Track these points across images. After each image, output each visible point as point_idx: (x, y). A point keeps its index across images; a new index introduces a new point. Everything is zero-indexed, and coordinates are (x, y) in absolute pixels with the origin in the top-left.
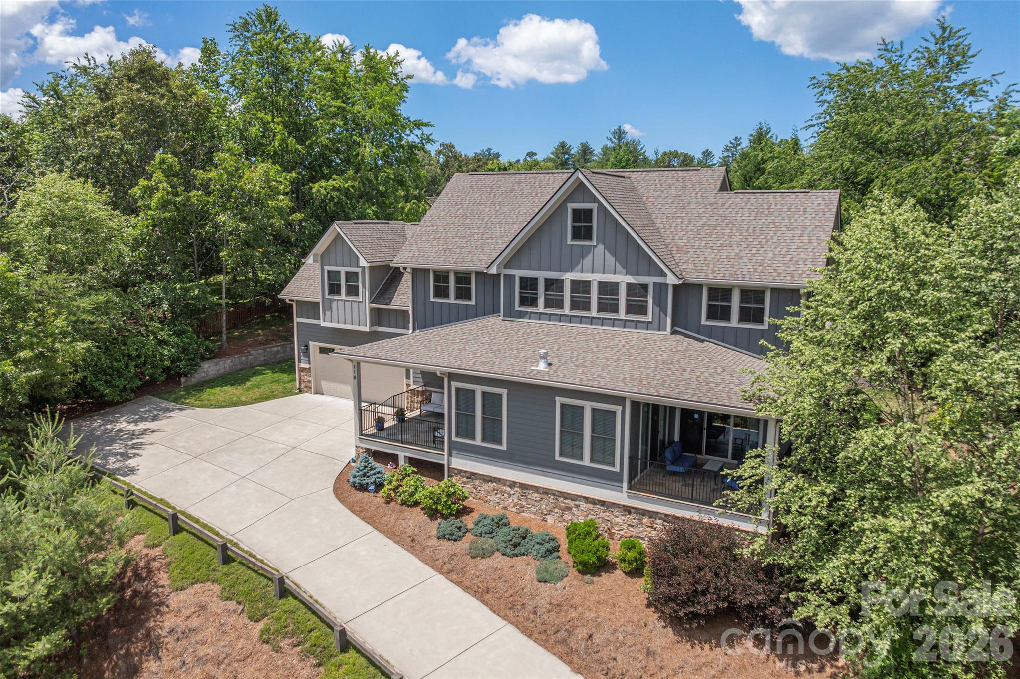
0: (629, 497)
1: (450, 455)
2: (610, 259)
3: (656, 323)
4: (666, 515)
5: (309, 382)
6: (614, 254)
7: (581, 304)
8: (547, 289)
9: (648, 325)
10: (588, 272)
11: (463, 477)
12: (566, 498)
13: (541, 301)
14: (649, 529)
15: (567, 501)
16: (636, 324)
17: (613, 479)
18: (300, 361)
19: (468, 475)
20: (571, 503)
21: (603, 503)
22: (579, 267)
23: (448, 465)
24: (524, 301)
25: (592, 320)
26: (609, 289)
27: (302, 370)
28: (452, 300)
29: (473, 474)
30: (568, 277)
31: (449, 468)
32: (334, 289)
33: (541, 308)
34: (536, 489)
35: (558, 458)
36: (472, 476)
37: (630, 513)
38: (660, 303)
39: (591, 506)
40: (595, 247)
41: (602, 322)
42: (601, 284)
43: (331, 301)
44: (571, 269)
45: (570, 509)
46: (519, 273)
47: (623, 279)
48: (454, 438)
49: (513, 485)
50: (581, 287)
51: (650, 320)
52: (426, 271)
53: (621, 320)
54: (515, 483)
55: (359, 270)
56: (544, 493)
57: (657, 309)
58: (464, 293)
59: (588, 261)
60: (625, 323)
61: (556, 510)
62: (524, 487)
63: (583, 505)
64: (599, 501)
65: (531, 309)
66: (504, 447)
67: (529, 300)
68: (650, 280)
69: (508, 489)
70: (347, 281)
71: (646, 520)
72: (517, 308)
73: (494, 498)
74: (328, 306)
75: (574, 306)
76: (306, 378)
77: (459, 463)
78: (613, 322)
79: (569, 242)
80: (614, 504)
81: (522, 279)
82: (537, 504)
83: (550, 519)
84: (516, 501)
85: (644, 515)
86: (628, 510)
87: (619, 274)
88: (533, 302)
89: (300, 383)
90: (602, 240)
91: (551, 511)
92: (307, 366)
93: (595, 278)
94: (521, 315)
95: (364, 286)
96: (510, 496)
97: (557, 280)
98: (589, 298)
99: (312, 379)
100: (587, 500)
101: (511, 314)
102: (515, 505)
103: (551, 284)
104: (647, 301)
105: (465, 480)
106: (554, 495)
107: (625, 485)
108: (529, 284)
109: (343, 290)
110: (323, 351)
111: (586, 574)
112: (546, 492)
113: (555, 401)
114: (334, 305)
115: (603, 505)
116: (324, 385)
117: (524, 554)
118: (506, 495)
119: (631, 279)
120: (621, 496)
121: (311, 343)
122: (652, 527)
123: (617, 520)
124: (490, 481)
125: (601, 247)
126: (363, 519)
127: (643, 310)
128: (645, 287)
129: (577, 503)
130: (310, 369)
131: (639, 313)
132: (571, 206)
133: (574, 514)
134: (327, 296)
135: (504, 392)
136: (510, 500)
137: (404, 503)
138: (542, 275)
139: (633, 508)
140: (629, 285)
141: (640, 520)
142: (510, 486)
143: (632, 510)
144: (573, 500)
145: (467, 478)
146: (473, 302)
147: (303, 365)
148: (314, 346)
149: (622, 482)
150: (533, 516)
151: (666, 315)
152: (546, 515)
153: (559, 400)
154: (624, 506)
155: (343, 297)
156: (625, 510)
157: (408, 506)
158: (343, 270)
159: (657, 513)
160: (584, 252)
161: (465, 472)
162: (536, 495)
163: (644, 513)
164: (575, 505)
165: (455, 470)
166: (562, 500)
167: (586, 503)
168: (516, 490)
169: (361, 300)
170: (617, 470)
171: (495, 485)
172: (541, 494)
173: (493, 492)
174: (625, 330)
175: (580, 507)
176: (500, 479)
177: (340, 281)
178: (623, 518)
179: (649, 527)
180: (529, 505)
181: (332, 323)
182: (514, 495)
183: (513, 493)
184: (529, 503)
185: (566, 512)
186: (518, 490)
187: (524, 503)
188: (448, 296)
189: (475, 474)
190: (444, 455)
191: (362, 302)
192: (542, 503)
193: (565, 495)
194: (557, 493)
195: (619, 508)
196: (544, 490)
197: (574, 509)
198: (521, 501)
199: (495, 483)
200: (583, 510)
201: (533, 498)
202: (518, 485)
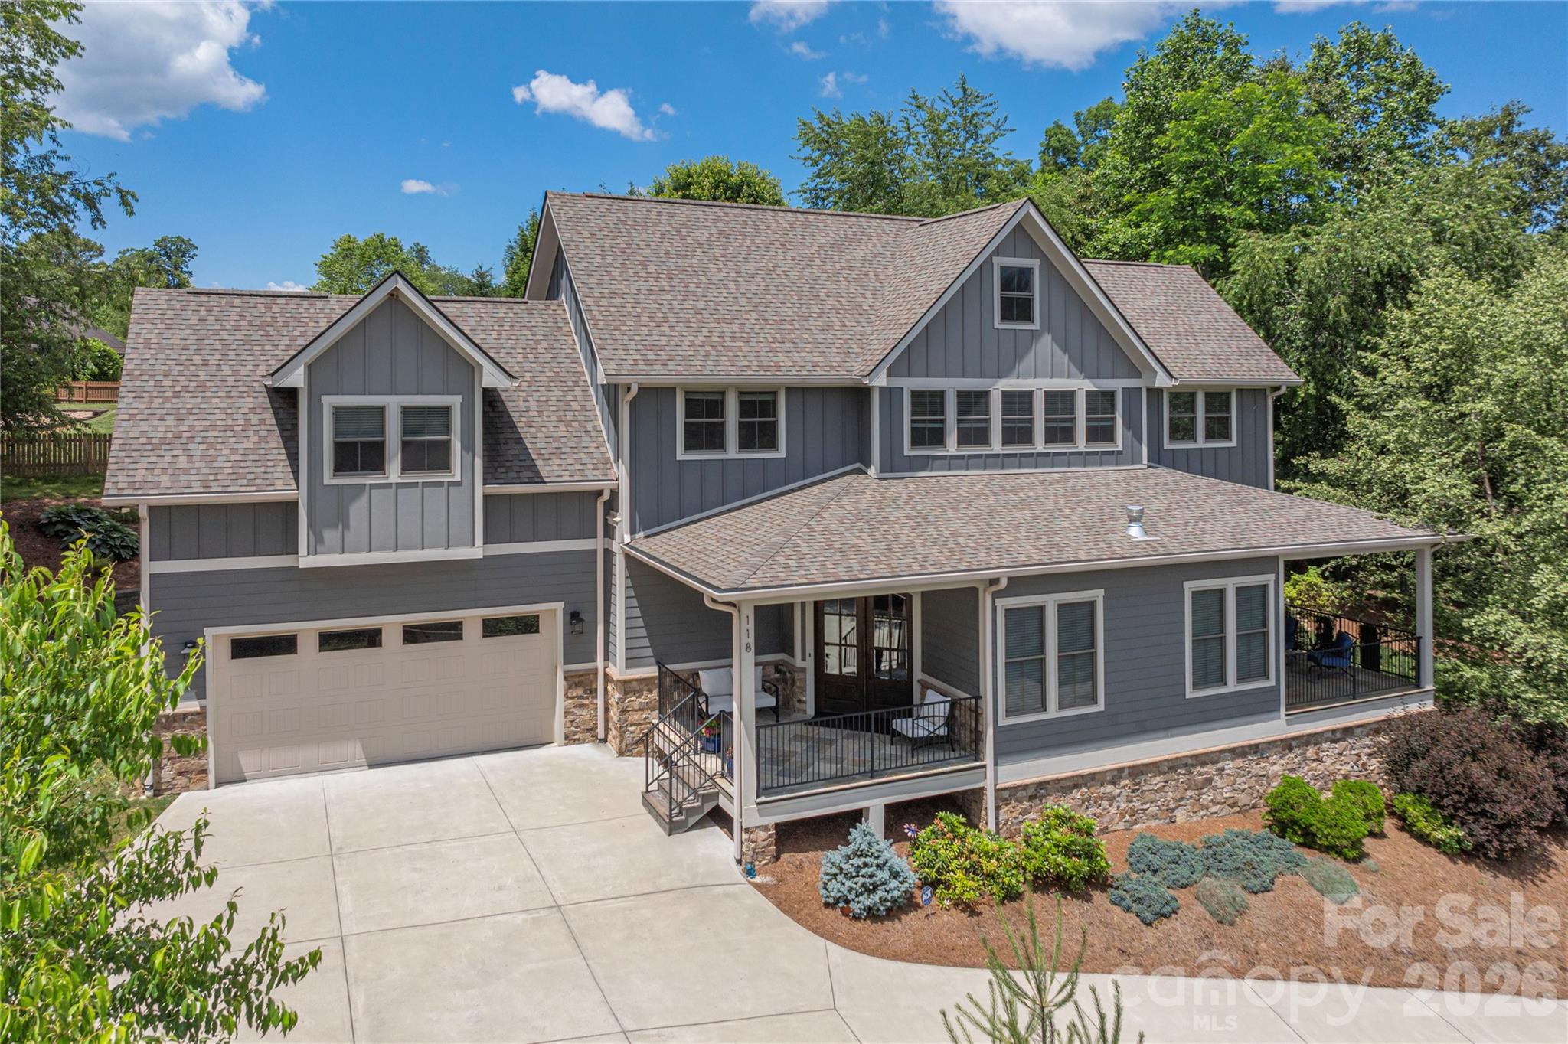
0: (1289, 724)
1: (996, 762)
2: (1061, 358)
3: (1128, 451)
4: (1334, 731)
6: (1065, 346)
7: (1018, 434)
8: (961, 410)
9: (1116, 457)
10: (1027, 376)
11: (1019, 801)
12: (1204, 764)
13: (952, 434)
14: (1315, 764)
15: (1205, 769)
16: (1101, 458)
17: (1265, 703)
19: (1031, 791)
20: (1210, 769)
21: (1255, 749)
22: (1018, 367)
23: (995, 784)
24: (920, 438)
25: (1037, 460)
26: (1060, 401)
28: (732, 451)
29: (1041, 785)
30: (999, 387)
32: (359, 456)
33: (953, 448)
34: (1155, 767)
35: (1191, 692)
36: (1040, 791)
37: (1290, 749)
38: (1133, 421)
39: (1239, 762)
40: (1038, 333)
41: (1052, 460)
42: (1050, 395)
43: (345, 491)
44: (1001, 372)
45: (1209, 782)
46: (910, 384)
47: (1081, 385)
48: (1002, 721)
49: (1116, 776)
50: (1019, 402)
51: (1120, 448)
52: (671, 391)
53: (1080, 453)
54: (1121, 770)
55: (455, 401)
56: (1170, 769)
57: (1129, 430)
58: (758, 434)
59: (1028, 359)
60: (1085, 459)
61: (1189, 793)
62: (1136, 772)
63: (1229, 765)
64: (1250, 747)
65: (938, 452)
66: (1101, 706)
67: (929, 435)
68: (1118, 384)
69: (1109, 788)
70: (408, 432)
71: (1311, 752)
72: (908, 451)
74: (332, 507)
75: (1008, 438)
78: (1069, 459)
79: (997, 325)
81: (915, 394)
82: (1158, 797)
83: (1180, 816)
84: (1123, 806)
85: (1307, 744)
86: (1287, 745)
87: (1074, 377)
88: (937, 437)
90: (1046, 323)
91: (1182, 799)
92: (190, 707)
93: (1039, 385)
94: (924, 464)
95: (468, 444)
96: (1112, 799)
97: (978, 394)
98: (1032, 421)
101: (895, 465)
103: (973, 402)
104: (1114, 420)
105: (1026, 804)
106: (1186, 765)
107: (1283, 704)
108: (928, 403)
109: (394, 457)
110: (247, 649)
111: (1360, 859)
112: (1172, 766)
113: (1183, 590)
114: (357, 501)
115: (1255, 753)
118: (1105, 803)
119: (1088, 385)
120: (1276, 727)
121: (205, 633)
122: (1317, 760)
123: (1276, 768)
124: (1077, 786)
125: (1047, 334)
127: (1109, 434)
128: (1110, 395)
129: (1219, 765)
130: (202, 714)
131: (1104, 440)
132: (999, 262)
133: (1215, 788)
134: (327, 480)
135: (1098, 595)
138: (951, 385)
139: (1293, 739)
140: (1089, 395)
141: (1303, 754)
142: (1113, 783)
143: (1294, 743)
144: (1214, 763)
145: (1031, 798)
146: (781, 453)
148: (215, 639)
149: (1279, 702)
150: (1152, 823)
151: (1141, 442)
152: (1173, 810)
153: (1189, 586)
154: (1282, 741)
155: (394, 471)
156: (1284, 749)
158: (393, 404)
159: (1322, 733)
160: (1020, 342)
161: (1025, 787)
162: (1158, 779)
163: (1308, 740)
164: (1218, 770)
165: (1005, 789)
166: (1198, 768)
167: (1233, 760)
168: (1123, 783)
169: (458, 478)
170: (1272, 682)
171: (1084, 790)
172: (1165, 773)
173: (1080, 806)
174: (1086, 469)
175: (1223, 769)
176: (1094, 774)
177: (382, 433)
178: (1282, 761)
179: (1314, 760)
180: (1146, 804)
181: (345, 556)
182: (1119, 795)
183: (1118, 791)
184: (1147, 799)
185: (1205, 790)
186: (1127, 782)
187: (1137, 804)
188: (720, 446)
189: (1048, 782)
190: (984, 766)
191: (459, 484)
192: (1166, 789)
193: (1203, 758)
194: (1190, 761)
195: (1277, 746)
196: (1171, 764)
197: (1216, 778)
198: (1131, 801)
199: (1085, 785)
200: (1228, 775)
201: (1151, 787)
202: (1126, 771)
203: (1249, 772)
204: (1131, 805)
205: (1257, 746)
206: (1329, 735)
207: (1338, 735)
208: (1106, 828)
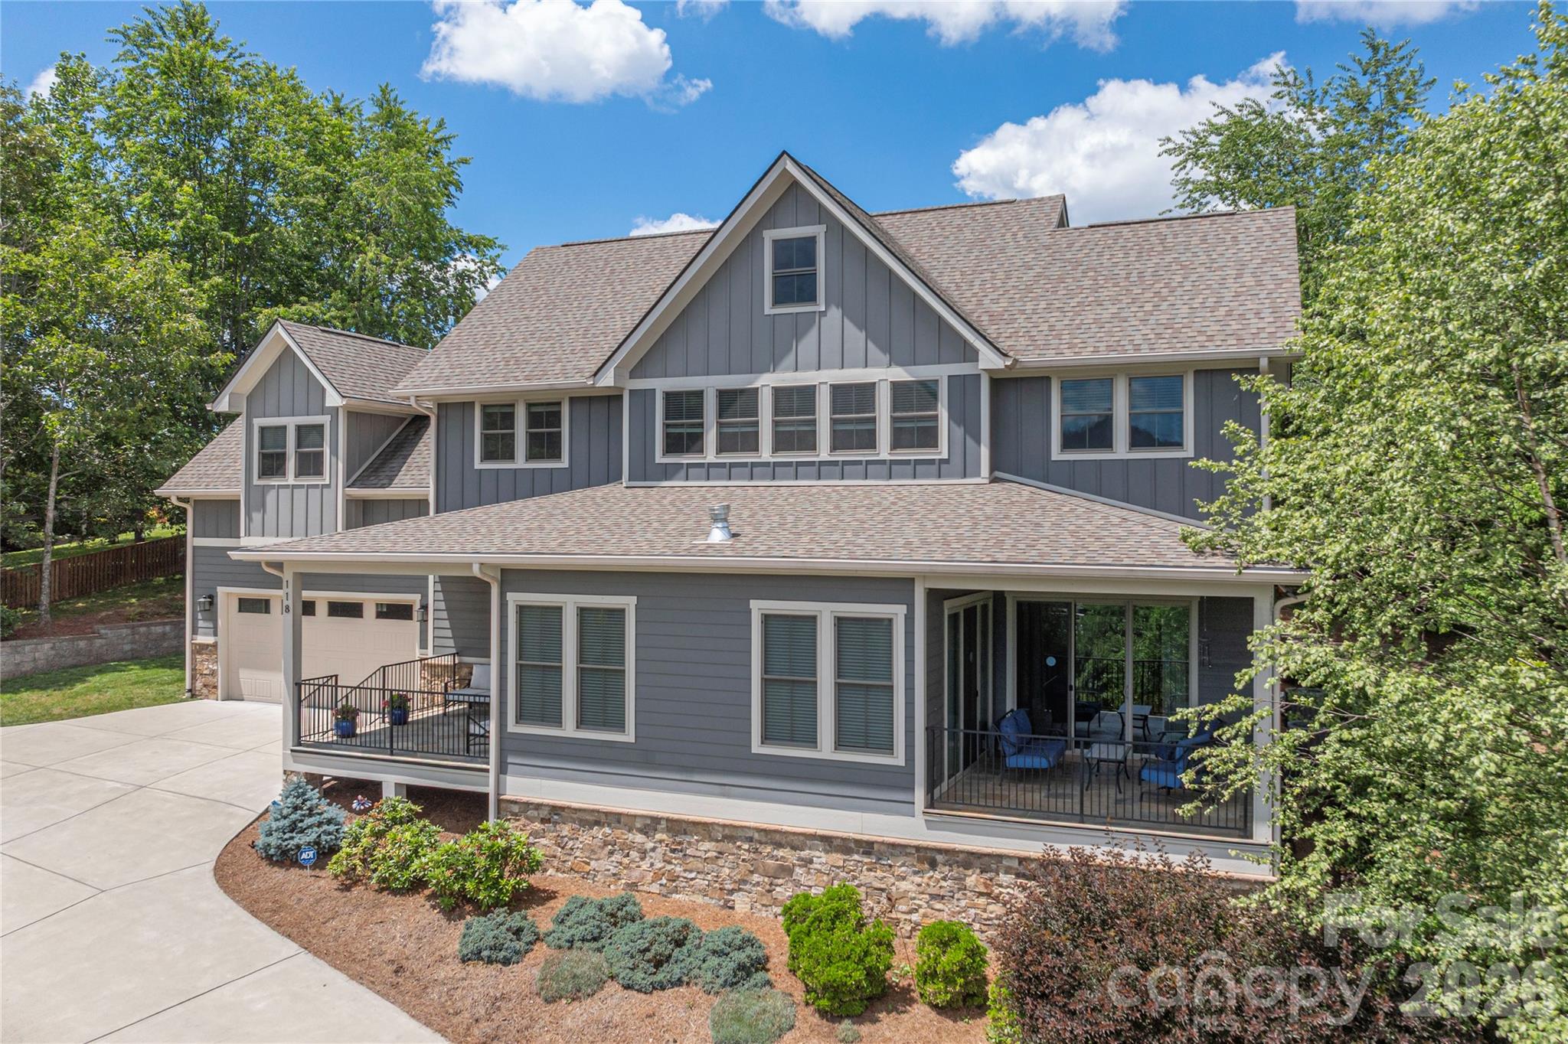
0: (930, 825)
1: (502, 769)
2: (856, 336)
3: (957, 460)
4: (1022, 860)
5: (213, 673)
6: (863, 325)
7: (794, 437)
8: (722, 411)
9: (940, 468)
10: (808, 368)
11: (532, 820)
12: (779, 845)
13: (711, 438)
14: (982, 901)
15: (780, 853)
16: (915, 469)
17: (890, 786)
18: (195, 632)
19: (544, 813)
20: (790, 856)
21: (867, 847)
22: (790, 359)
23: (498, 794)
24: (674, 444)
25: (820, 470)
26: (853, 400)
27: (201, 649)
28: (520, 462)
29: (555, 809)
30: (766, 382)
31: (499, 802)
33: (710, 455)
34: (705, 829)
35: (757, 747)
36: (554, 814)
37: (933, 865)
38: (965, 417)
39: (837, 858)
40: (823, 314)
41: (842, 470)
42: (837, 390)
43: (264, 489)
44: (773, 364)
45: (788, 871)
47: (884, 375)
48: (512, 727)
49: (650, 825)
50: (796, 401)
51: (946, 456)
52: (466, 406)
54: (656, 820)
55: (325, 420)
56: (725, 838)
57: (959, 431)
58: (544, 445)
59: (808, 343)
60: (891, 469)
61: (756, 878)
62: (678, 827)
63: (822, 858)
64: (858, 842)
65: (686, 459)
66: (629, 736)
67: (683, 441)
68: (940, 372)
69: (639, 838)
70: (299, 445)
71: (973, 879)
72: (659, 458)
73: (605, 864)
74: (257, 500)
75: (782, 443)
76: (206, 667)
77: (522, 786)
78: (866, 469)
79: (768, 309)
80: (893, 845)
81: (668, 396)
82: (708, 867)
83: (742, 903)
84: (659, 865)
85: (967, 865)
86: (928, 857)
87: (874, 366)
88: (694, 443)
89: (193, 678)
90: (838, 299)
91: (744, 882)
92: (210, 640)
93: (824, 380)
94: (668, 472)
95: (334, 452)
96: (644, 854)
97: (742, 391)
98: (813, 422)
99: (219, 668)
100: (829, 842)
101: (646, 472)
102: (657, 876)
103: (727, 399)
104: (935, 418)
105: (537, 826)
106: (750, 840)
107: (920, 795)
108: (683, 405)
109: (291, 464)
110: (247, 605)
111: (839, 1019)
112: (731, 834)
113: (750, 611)
114: (271, 497)
115: (867, 853)
116: (245, 678)
117: (679, 982)
118: (634, 854)
119: (901, 374)
120: (911, 826)
121: (221, 590)
122: (988, 895)
123: (904, 885)
124: (597, 823)
125: (835, 313)
126: (277, 927)
127: (927, 437)
128: (930, 387)
129: (805, 854)
130: (215, 645)
131: (921, 445)
132: (770, 235)
133: (797, 883)
134: (256, 482)
135: (628, 603)
136: (645, 865)
137: (386, 886)
138: (710, 384)
139: (940, 851)
140: (896, 387)
141: (960, 880)
142: (644, 831)
143: (939, 858)
144: (794, 848)
145: (543, 821)
146: (564, 463)
147: (201, 639)
148: (227, 596)
149: (911, 789)
150: (699, 899)
151: (978, 441)
152: (731, 892)
153: (758, 607)
154: (918, 848)
155: (290, 479)
156: (920, 860)
157: (395, 892)
158: (291, 422)
159: (1000, 857)
160: (799, 328)
161: (538, 806)
162: (707, 845)
163: (970, 860)
164: (800, 859)
165: (515, 802)
166: (769, 849)
167: (827, 852)
168: (658, 836)
169: (327, 482)
170: (899, 759)
171: (607, 830)
172: (717, 841)
173: (602, 848)
175: (811, 862)
176: (620, 814)
177: (285, 447)
178: (917, 879)
179: (981, 894)
180: (691, 871)
182: (653, 849)
183: (650, 845)
184: (689, 867)
185: (780, 881)
186: (664, 837)
187: (678, 869)
188: (510, 456)
189: (563, 808)
190: (487, 771)
191: (328, 486)
192: (721, 862)
193: (778, 837)
194: (756, 836)
195: (907, 854)
196: (727, 831)
197: (798, 870)
198: (670, 863)
199: (609, 825)
200: (819, 871)
201: (698, 854)
202: (663, 822)
203: (855, 878)
204: (669, 867)
205: (870, 844)
206: (1015, 864)
207: (1033, 868)
208: (635, 884)
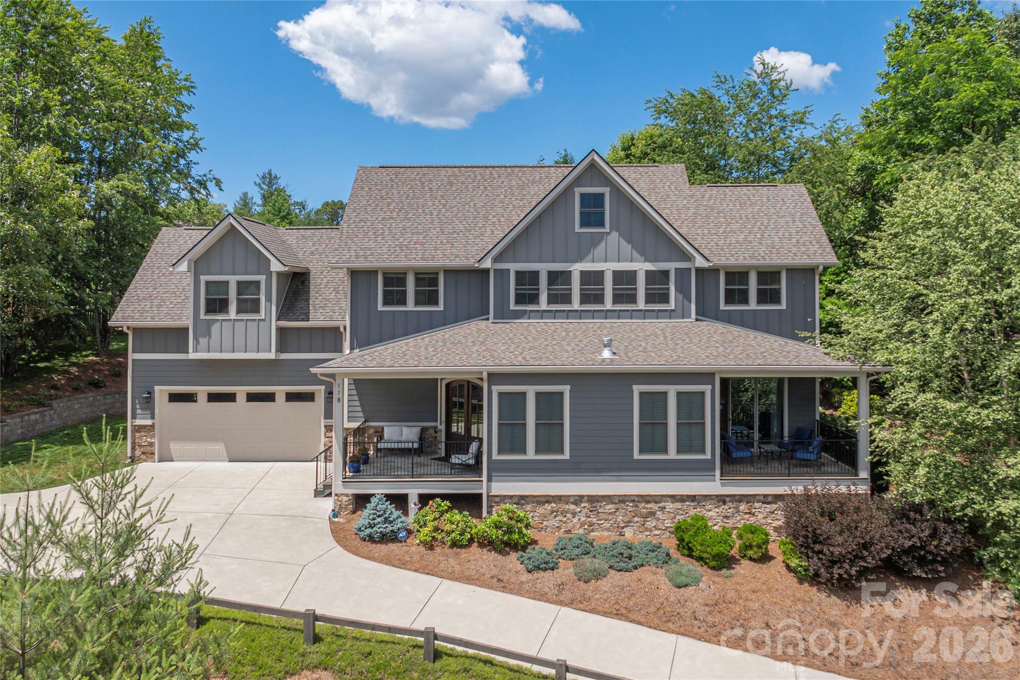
0: (723, 485)
1: (490, 480)
2: (626, 247)
3: (680, 311)
4: (765, 496)
5: (151, 445)
6: (629, 241)
7: (592, 296)
8: (550, 283)
9: (671, 314)
10: (600, 261)
11: (508, 503)
12: (648, 502)
13: (544, 297)
14: (747, 516)
15: (649, 506)
16: (658, 314)
17: (702, 469)
18: (134, 417)
19: (515, 500)
20: (653, 506)
21: (693, 498)
22: (590, 257)
23: (488, 493)
24: (521, 299)
26: (625, 279)
27: (138, 429)
28: (411, 306)
29: (522, 497)
30: (577, 268)
31: (488, 496)
32: (217, 305)
33: (543, 305)
34: (609, 499)
35: (637, 456)
36: (521, 500)
37: (724, 503)
38: (683, 289)
39: (678, 505)
40: (608, 234)
42: (616, 273)
43: (210, 323)
44: (580, 259)
45: (652, 514)
46: (513, 267)
47: (641, 267)
48: (495, 456)
49: (579, 499)
50: (592, 279)
51: (673, 308)
52: (373, 273)
53: (641, 310)
54: (582, 497)
55: (262, 278)
56: (620, 501)
57: (680, 297)
58: (427, 297)
59: (600, 250)
60: (645, 314)
61: (636, 519)
62: (594, 499)
63: (670, 506)
64: (688, 496)
65: (531, 308)
66: (567, 456)
67: (527, 297)
68: (671, 266)
69: (572, 507)
70: (239, 294)
71: (743, 507)
72: (513, 307)
73: (553, 522)
74: (204, 330)
75: (584, 299)
76: (144, 440)
77: (500, 488)
79: (577, 229)
80: (705, 496)
81: (518, 274)
82: (610, 517)
83: (629, 532)
84: (583, 519)
85: (740, 501)
86: (722, 499)
87: (636, 261)
88: (534, 299)
89: (133, 449)
90: (615, 227)
91: (630, 522)
92: (149, 422)
93: (609, 267)
94: (519, 315)
95: (269, 299)
96: (574, 514)
97: (562, 272)
98: (603, 289)
99: (156, 441)
100: (674, 498)
101: (503, 314)
102: (582, 525)
103: (554, 277)
104: (668, 289)
106: (634, 501)
107: (718, 473)
108: (527, 279)
109: (233, 307)
112: (623, 499)
113: (632, 391)
114: (215, 328)
115: (693, 501)
116: (174, 447)
118: (569, 515)
119: (650, 266)
120: (714, 486)
121: (157, 388)
122: (750, 513)
123: (710, 514)
124: (548, 502)
125: (615, 235)
127: (665, 299)
128: (666, 273)
129: (661, 505)
130: (153, 426)
131: (660, 302)
132: (578, 191)
133: (658, 519)
134: (202, 316)
135: (566, 389)
136: (575, 520)
138: (544, 267)
139: (727, 496)
140: (648, 273)
141: (737, 508)
142: (576, 503)
143: (727, 499)
144: (656, 503)
145: (516, 503)
146: (441, 308)
147: (139, 422)
148: (161, 392)
149: (714, 470)
150: (606, 534)
151: (690, 302)
152: (623, 528)
153: (637, 389)
154: (717, 496)
155: (233, 314)
156: (718, 501)
158: (233, 280)
159: (755, 495)
160: (595, 241)
161: (511, 497)
162: (610, 506)
163: (741, 498)
164: (659, 507)
165: (497, 496)
166: (643, 504)
167: (673, 502)
168: (583, 505)
169: (263, 317)
170: (708, 456)
171: (554, 505)
172: (616, 504)
173: (551, 514)
174: (645, 321)
175: (665, 508)
176: (561, 496)
177: (227, 294)
178: (717, 510)
179: (746, 513)
180: (601, 520)
181: (210, 354)
182: (580, 512)
183: (579, 510)
184: (601, 518)
185: (649, 519)
186: (586, 505)
187: (594, 520)
188: (403, 302)
189: (527, 496)
190: (482, 481)
191: (264, 320)
192: (617, 514)
193: (648, 498)
194: (636, 499)
195: (712, 499)
196: (621, 498)
197: (658, 513)
198: (589, 517)
199: (555, 502)
200: (669, 512)
201: (605, 511)
202: (586, 498)
203: (687, 513)
204: (589, 520)
205: (694, 496)
206: (762, 498)
207: (770, 499)
208: (570, 530)
